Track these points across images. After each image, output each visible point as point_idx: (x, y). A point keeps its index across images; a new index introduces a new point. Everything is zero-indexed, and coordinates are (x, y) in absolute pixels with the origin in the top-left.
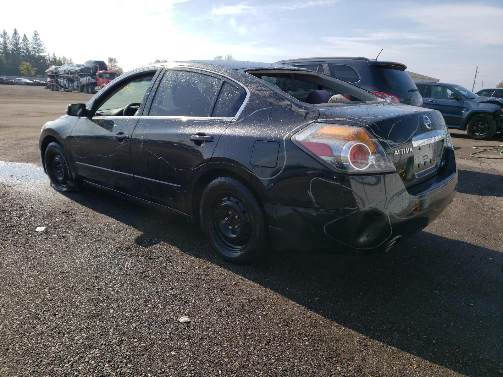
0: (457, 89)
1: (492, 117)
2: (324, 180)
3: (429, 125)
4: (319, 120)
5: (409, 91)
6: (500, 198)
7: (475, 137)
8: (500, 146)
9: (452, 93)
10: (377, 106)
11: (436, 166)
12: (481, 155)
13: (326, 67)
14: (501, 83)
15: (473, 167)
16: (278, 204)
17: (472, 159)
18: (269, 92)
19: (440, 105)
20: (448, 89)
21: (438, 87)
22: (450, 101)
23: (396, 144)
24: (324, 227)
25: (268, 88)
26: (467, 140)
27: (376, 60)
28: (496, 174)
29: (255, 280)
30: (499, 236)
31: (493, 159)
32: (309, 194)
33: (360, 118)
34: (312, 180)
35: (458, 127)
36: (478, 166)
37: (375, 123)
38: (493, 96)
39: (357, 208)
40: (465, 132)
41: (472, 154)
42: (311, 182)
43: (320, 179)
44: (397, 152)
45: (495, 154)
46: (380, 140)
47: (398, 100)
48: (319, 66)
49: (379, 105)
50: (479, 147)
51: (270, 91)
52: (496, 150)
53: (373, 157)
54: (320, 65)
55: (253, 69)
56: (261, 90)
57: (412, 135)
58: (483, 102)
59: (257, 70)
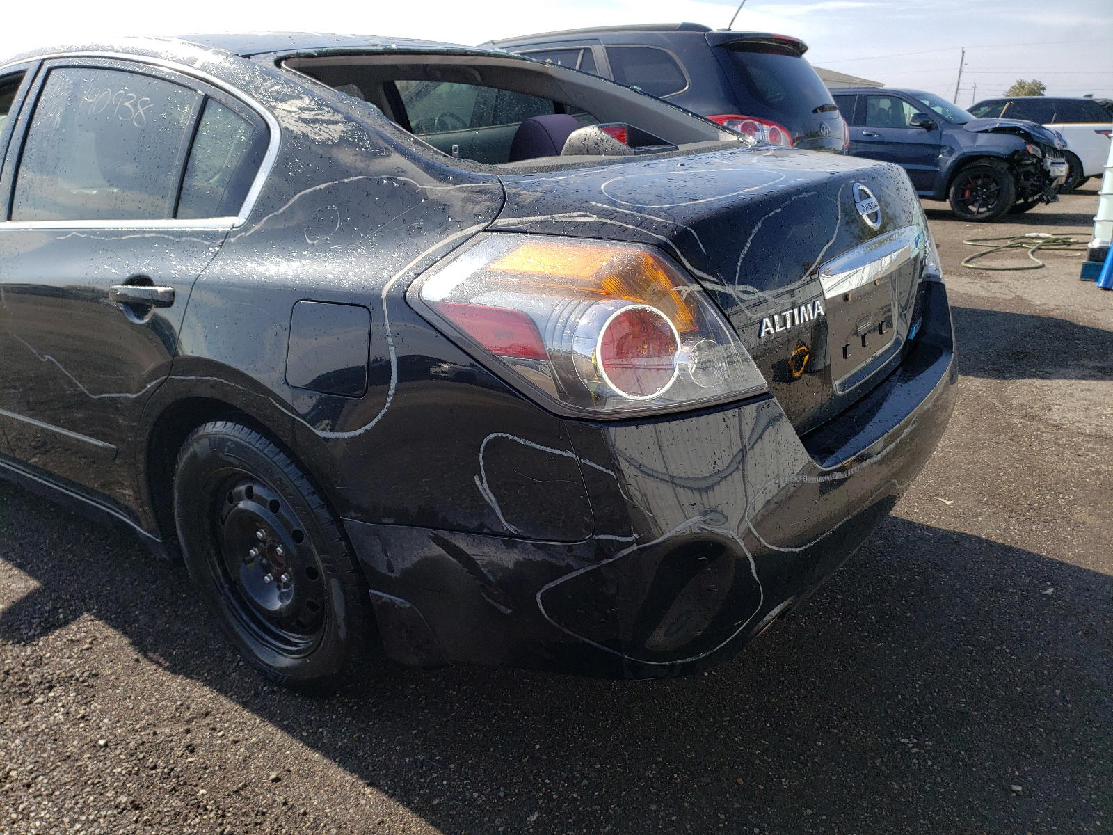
0: (927, 103)
1: (1006, 166)
2: (521, 441)
3: (874, 217)
4: (501, 222)
5: (815, 111)
6: (1046, 381)
7: (968, 216)
8: (1027, 235)
9: (917, 112)
10: (708, 161)
11: (897, 341)
12: (986, 263)
13: (599, 52)
14: (1013, 85)
15: (970, 297)
16: (385, 521)
17: (966, 274)
18: (340, 127)
19: (888, 143)
20: (904, 103)
21: (881, 100)
22: (911, 131)
23: (767, 294)
24: (539, 595)
25: (339, 112)
26: (951, 226)
27: (729, 29)
28: (1027, 312)
29: (343, 758)
30: (1059, 506)
31: (1015, 272)
32: (480, 487)
33: (639, 210)
34: (485, 441)
35: (930, 193)
36: (984, 294)
37: (691, 227)
38: (1003, 117)
39: (636, 536)
40: (946, 206)
41: (967, 261)
42: (482, 448)
43: (510, 437)
44: (769, 324)
45: (1017, 256)
46: (709, 286)
47: (786, 134)
48: (582, 52)
49: (714, 158)
50: (979, 240)
51: (342, 123)
52: (1019, 246)
53: (687, 349)
54: (585, 49)
55: (310, 51)
56: (314, 121)
57: (820, 256)
58: (986, 131)
59: (322, 55)
